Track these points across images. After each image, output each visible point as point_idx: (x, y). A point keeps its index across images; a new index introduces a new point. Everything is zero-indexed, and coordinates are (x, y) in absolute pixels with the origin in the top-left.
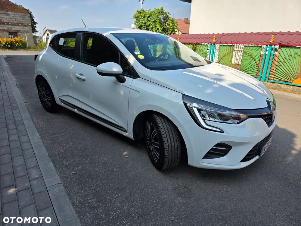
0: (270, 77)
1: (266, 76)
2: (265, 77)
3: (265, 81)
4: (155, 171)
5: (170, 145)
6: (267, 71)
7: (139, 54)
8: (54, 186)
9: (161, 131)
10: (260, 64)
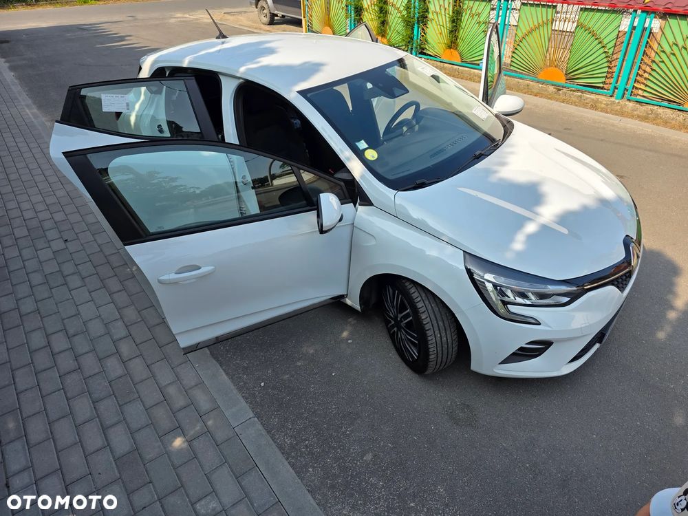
0: (636, 88)
1: (627, 87)
2: (623, 89)
3: (623, 97)
4: (406, 373)
5: (439, 342)
6: (630, 74)
7: (367, 146)
8: (245, 424)
9: (423, 318)
10: (615, 56)
